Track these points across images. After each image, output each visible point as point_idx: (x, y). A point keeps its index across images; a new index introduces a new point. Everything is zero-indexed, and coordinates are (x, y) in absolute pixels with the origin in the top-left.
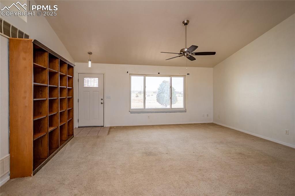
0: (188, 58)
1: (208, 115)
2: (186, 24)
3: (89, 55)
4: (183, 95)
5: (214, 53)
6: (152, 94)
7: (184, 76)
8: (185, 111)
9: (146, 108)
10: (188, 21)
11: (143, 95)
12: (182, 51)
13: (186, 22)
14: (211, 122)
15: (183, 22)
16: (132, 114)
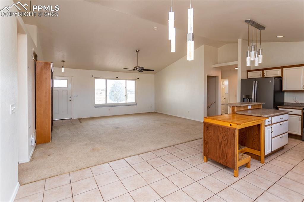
0: (139, 71)
1: (151, 107)
2: (138, 52)
3: (62, 63)
4: (134, 93)
5: (153, 70)
6: (101, 92)
7: (135, 80)
8: (136, 105)
9: (107, 103)
10: (139, 51)
11: (105, 92)
12: (135, 67)
13: (137, 51)
14: (154, 111)
15: (136, 51)
16: (96, 108)
